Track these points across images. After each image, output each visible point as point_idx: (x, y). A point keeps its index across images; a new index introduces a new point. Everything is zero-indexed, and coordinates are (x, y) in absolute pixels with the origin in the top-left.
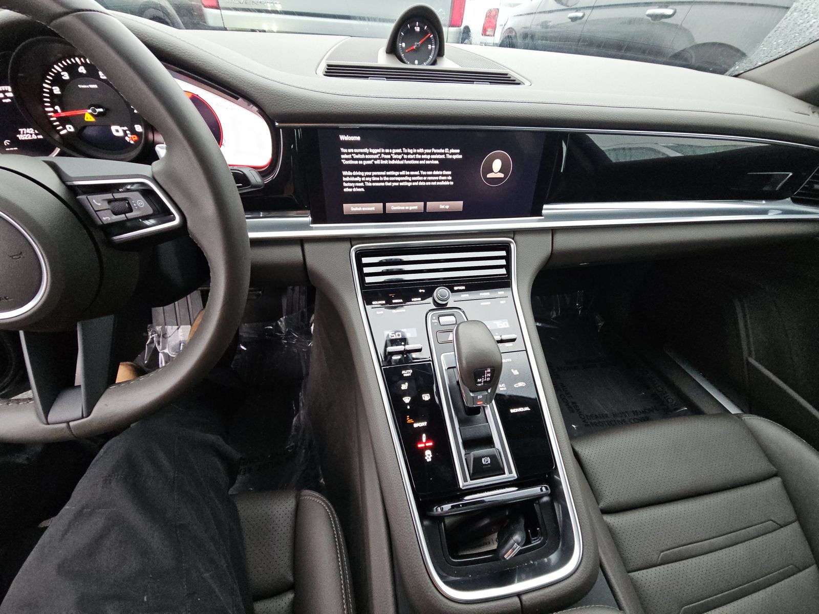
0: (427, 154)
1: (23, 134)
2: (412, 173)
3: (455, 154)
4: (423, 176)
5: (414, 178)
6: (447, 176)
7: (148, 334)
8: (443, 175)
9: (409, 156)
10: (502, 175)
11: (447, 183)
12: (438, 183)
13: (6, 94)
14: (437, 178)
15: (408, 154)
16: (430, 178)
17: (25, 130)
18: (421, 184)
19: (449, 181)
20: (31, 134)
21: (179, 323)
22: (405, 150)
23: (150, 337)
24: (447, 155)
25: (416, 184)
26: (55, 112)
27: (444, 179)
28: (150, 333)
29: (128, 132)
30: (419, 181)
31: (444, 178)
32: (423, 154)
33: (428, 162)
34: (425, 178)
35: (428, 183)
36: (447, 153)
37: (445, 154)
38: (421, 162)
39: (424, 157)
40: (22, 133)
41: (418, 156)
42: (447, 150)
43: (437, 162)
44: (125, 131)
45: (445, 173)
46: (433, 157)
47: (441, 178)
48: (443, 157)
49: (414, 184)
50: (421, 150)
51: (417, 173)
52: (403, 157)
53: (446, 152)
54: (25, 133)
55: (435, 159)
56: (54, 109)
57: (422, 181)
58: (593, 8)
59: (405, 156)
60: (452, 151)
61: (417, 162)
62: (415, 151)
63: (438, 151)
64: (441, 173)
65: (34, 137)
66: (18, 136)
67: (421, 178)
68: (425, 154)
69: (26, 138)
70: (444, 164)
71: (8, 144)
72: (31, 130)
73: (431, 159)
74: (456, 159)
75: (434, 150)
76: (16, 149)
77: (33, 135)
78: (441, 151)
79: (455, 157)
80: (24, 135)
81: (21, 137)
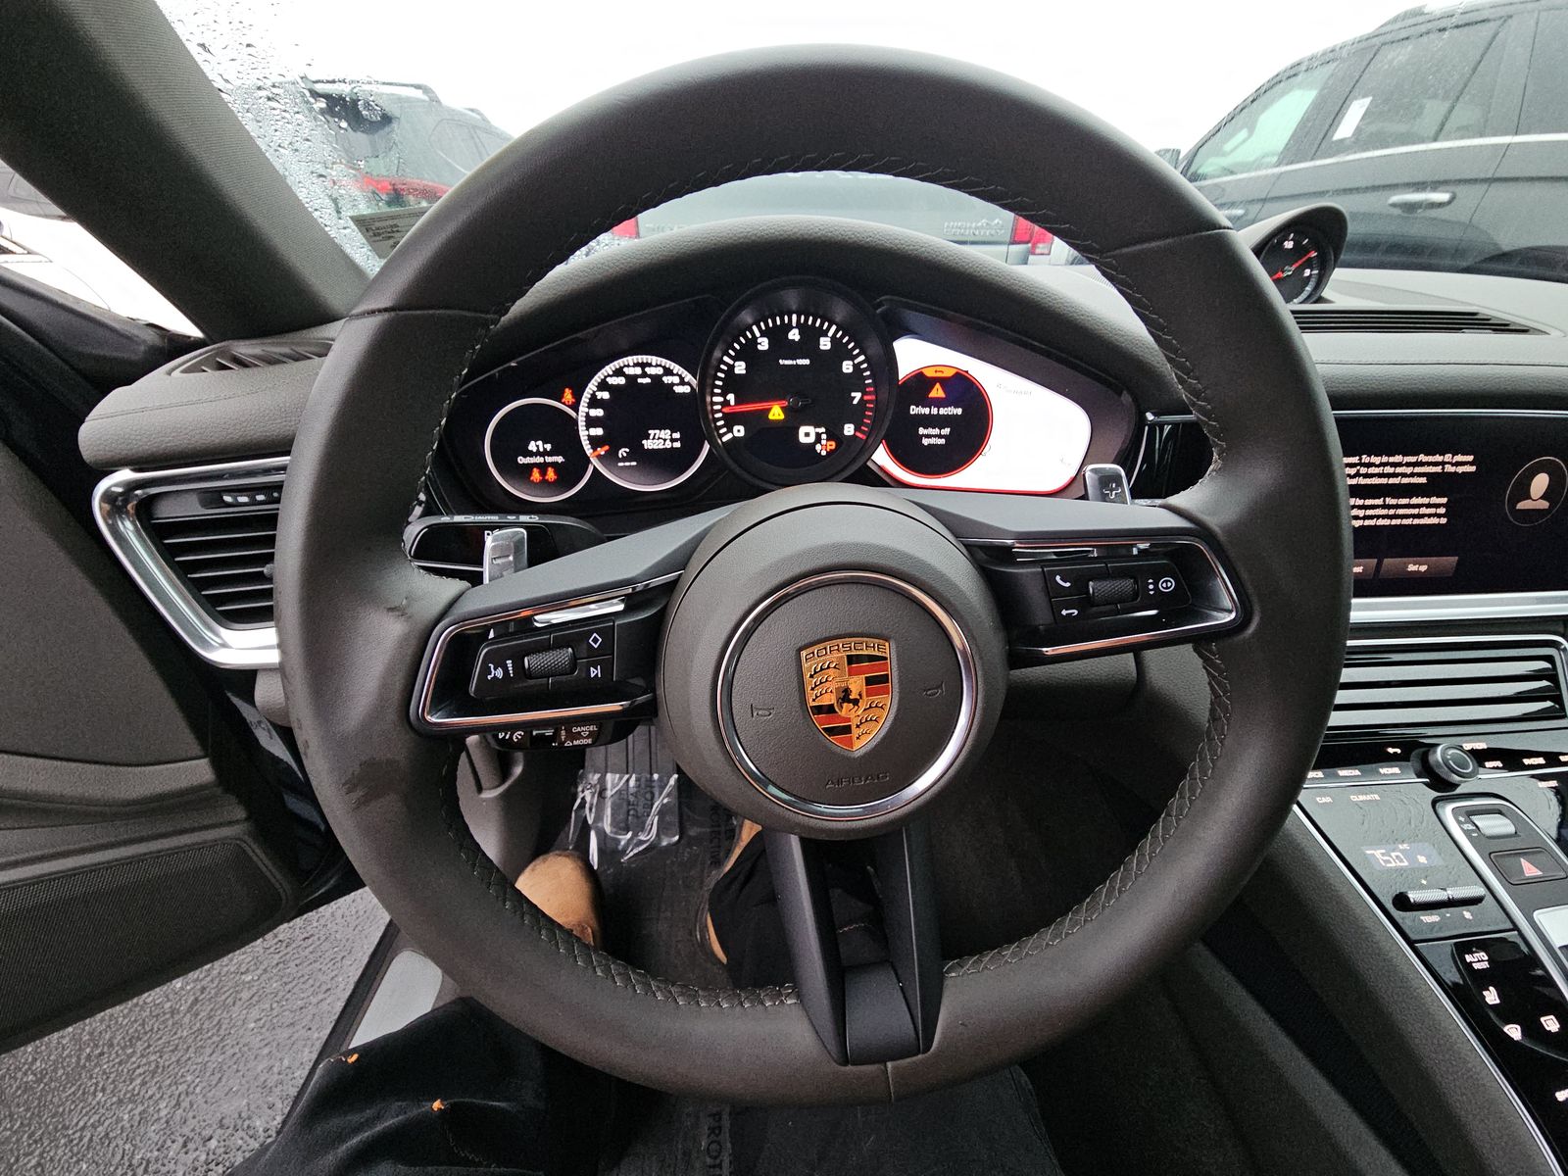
0: (1408, 464)
1: (654, 438)
2: (1369, 502)
3: (1461, 464)
4: (1389, 507)
5: (1370, 512)
6: (1437, 506)
7: (577, 788)
8: (1429, 506)
9: (1372, 470)
10: (1545, 505)
11: (1434, 521)
12: (1416, 521)
13: (647, 370)
14: (1415, 511)
15: (1369, 465)
16: (1401, 511)
17: (658, 431)
18: (1381, 522)
19: (1439, 516)
20: (665, 440)
21: (630, 769)
22: (1365, 459)
23: (581, 795)
24: (1446, 466)
25: (1371, 522)
26: (726, 403)
27: (1430, 512)
28: (580, 789)
29: (824, 436)
30: (1378, 517)
31: (1432, 511)
32: (1399, 465)
33: (1405, 481)
34: (1392, 512)
35: (1394, 522)
36: (1449, 463)
37: (1443, 463)
38: (1392, 481)
39: (1399, 470)
40: (651, 437)
41: (1389, 470)
42: (1448, 457)
43: (1423, 480)
44: (818, 436)
45: (1434, 500)
46: (1418, 470)
47: (1424, 511)
48: (1438, 469)
49: (1367, 523)
50: (1398, 459)
51: (1379, 502)
52: (1358, 470)
53: (1446, 460)
54: (656, 437)
55: (1420, 475)
56: (725, 399)
57: (1384, 517)
58: (1264, 200)
59: (1363, 470)
60: (1459, 458)
61: (1384, 481)
62: (1385, 459)
63: (1430, 459)
64: (1425, 501)
65: (668, 445)
66: (644, 442)
67: (1384, 512)
68: (1403, 465)
69: (655, 447)
70: (1436, 484)
71: (625, 455)
72: (666, 434)
73: (1412, 475)
74: (1463, 473)
75: (1422, 458)
76: (634, 463)
77: (668, 442)
78: (1438, 458)
79: (1460, 469)
80: (655, 441)
81: (648, 444)
